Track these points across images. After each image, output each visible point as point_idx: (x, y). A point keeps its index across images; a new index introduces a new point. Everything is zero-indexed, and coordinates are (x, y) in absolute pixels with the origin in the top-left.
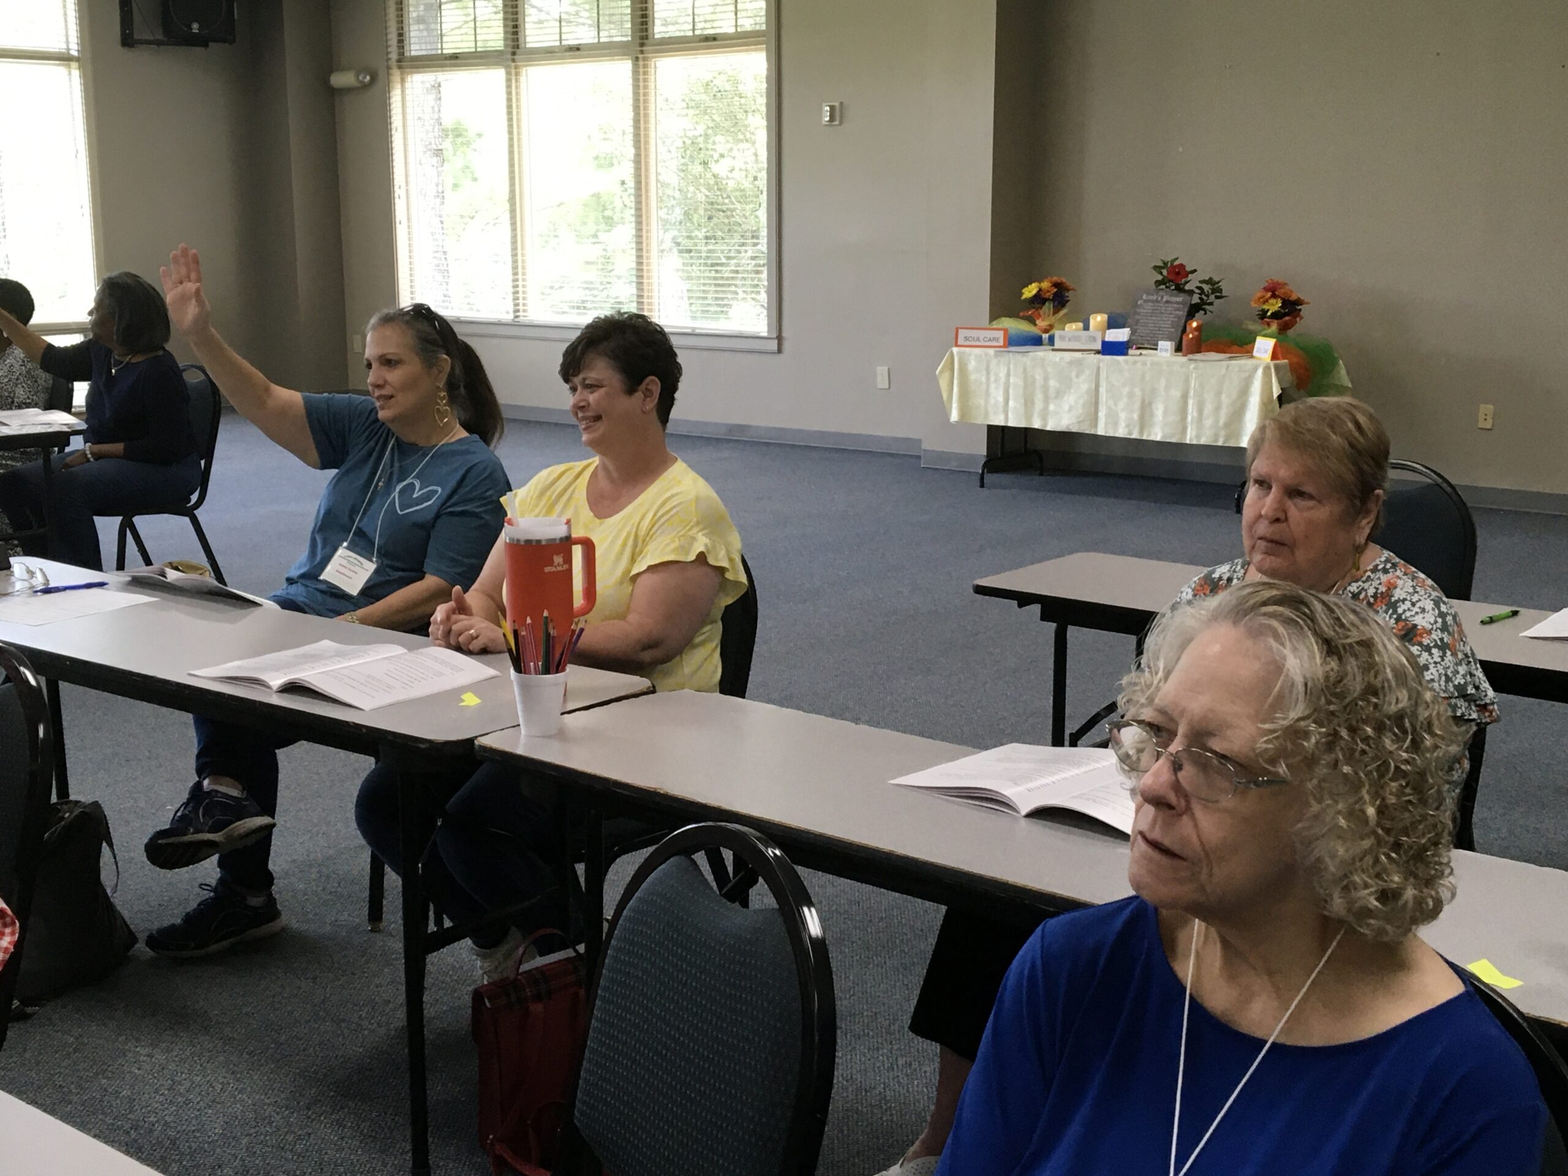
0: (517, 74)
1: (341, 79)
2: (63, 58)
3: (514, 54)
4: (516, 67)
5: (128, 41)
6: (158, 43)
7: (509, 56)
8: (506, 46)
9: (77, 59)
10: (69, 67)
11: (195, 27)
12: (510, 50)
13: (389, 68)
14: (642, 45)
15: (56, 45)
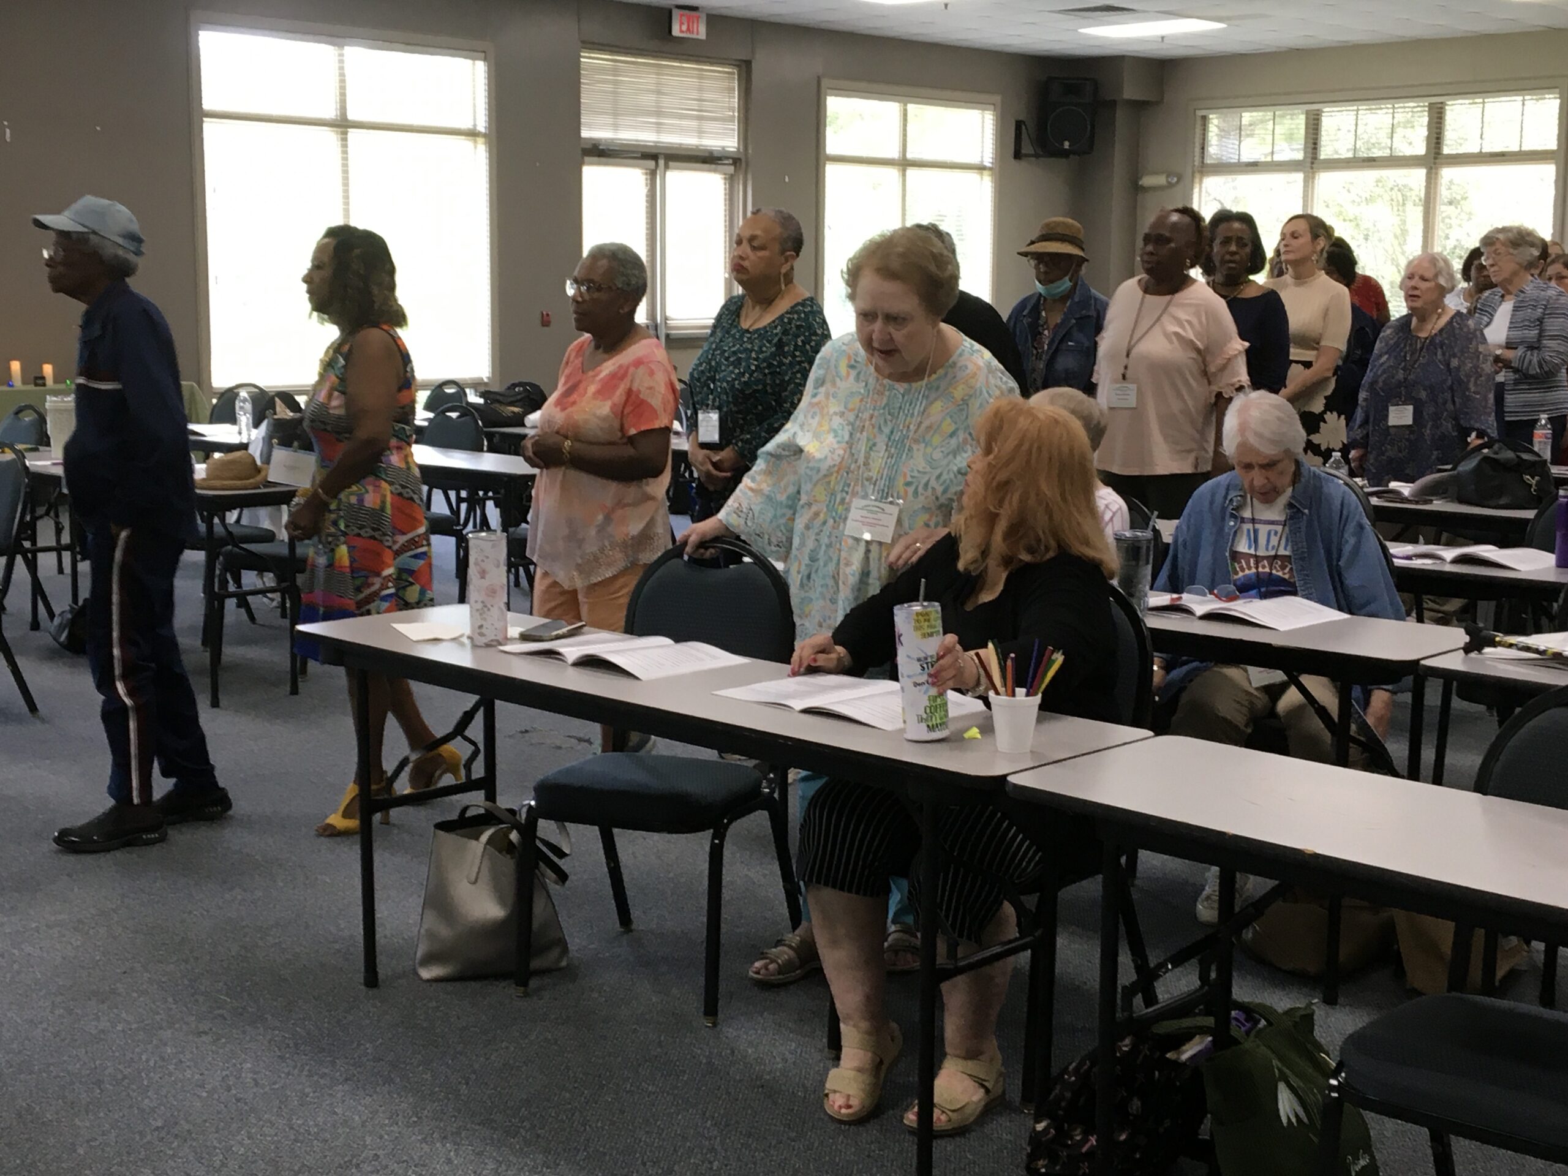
0: (1313, 178)
1: (1147, 181)
2: (981, 168)
3: (1312, 163)
4: (1314, 173)
5: (1018, 155)
6: (1036, 156)
7: (1309, 165)
8: (1305, 157)
9: (990, 169)
10: (982, 174)
11: (1067, 145)
12: (1309, 160)
13: (1193, 173)
14: (1435, 158)
15: (975, 160)
